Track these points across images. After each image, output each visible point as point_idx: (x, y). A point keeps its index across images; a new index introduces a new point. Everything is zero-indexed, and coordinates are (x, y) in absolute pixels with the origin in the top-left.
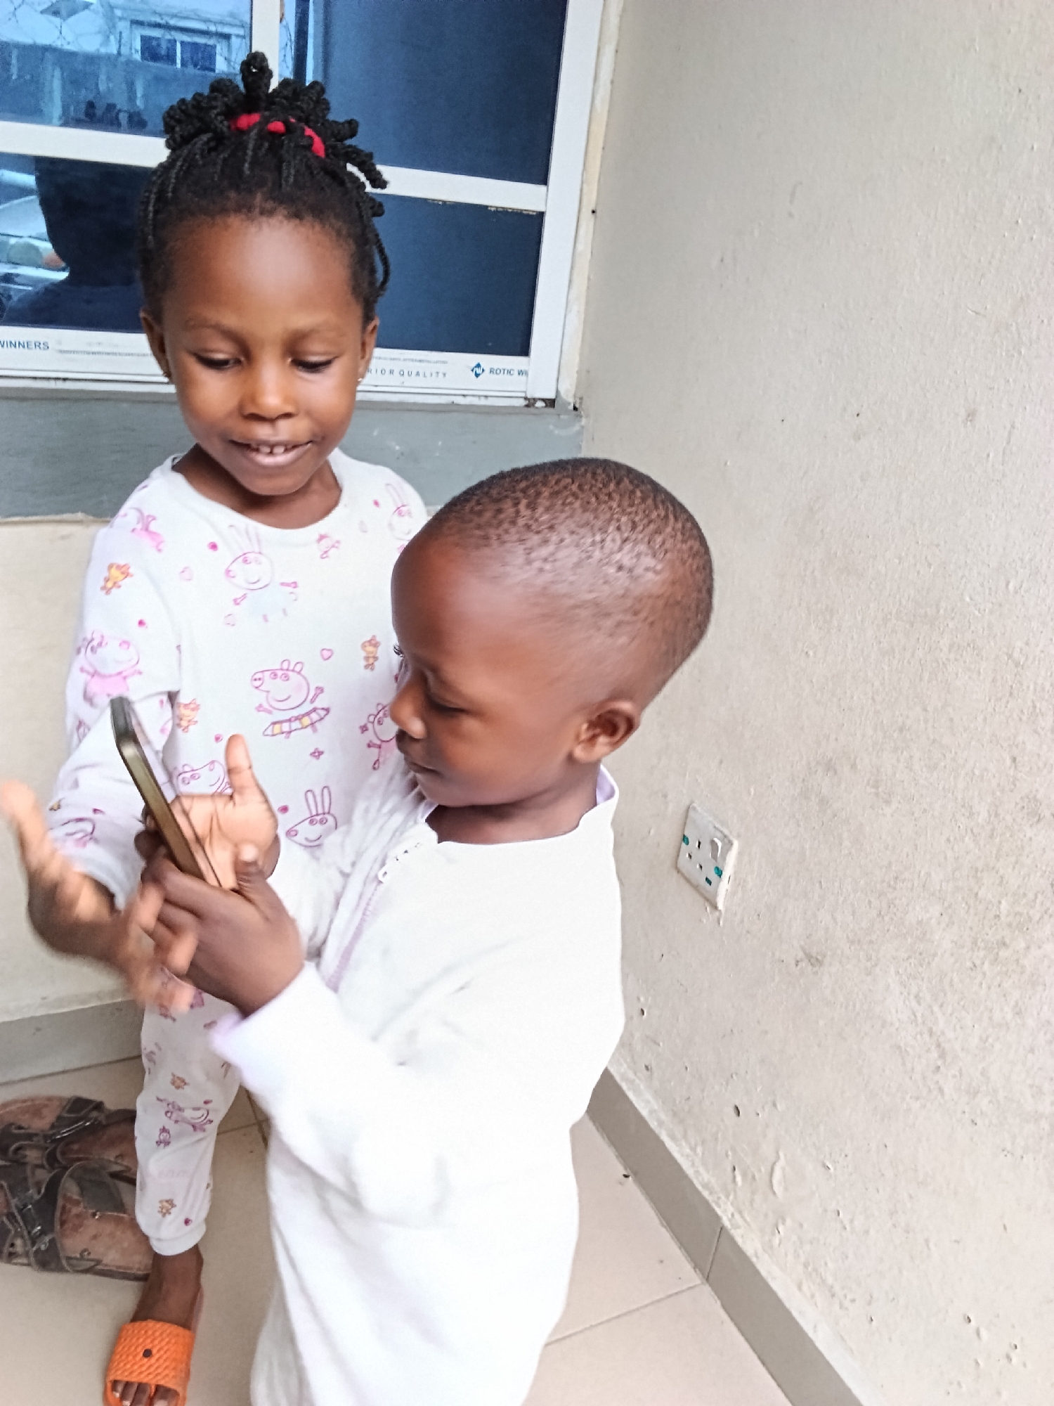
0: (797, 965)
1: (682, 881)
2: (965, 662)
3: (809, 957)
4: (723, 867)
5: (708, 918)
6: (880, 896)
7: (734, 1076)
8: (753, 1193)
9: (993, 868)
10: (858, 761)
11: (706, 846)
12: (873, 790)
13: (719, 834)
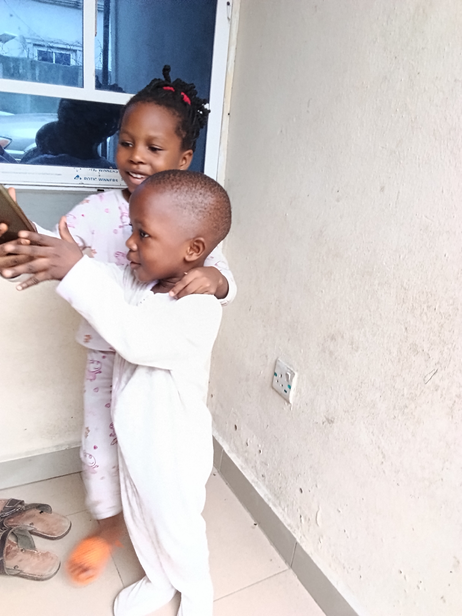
0: (323, 424)
1: (275, 392)
2: (385, 290)
3: (328, 420)
4: (291, 385)
5: (286, 407)
6: (355, 391)
7: (299, 475)
8: (309, 526)
9: (400, 375)
10: (344, 335)
11: (284, 376)
12: (351, 346)
13: (289, 370)
